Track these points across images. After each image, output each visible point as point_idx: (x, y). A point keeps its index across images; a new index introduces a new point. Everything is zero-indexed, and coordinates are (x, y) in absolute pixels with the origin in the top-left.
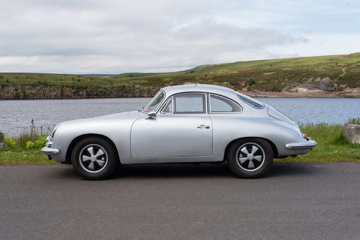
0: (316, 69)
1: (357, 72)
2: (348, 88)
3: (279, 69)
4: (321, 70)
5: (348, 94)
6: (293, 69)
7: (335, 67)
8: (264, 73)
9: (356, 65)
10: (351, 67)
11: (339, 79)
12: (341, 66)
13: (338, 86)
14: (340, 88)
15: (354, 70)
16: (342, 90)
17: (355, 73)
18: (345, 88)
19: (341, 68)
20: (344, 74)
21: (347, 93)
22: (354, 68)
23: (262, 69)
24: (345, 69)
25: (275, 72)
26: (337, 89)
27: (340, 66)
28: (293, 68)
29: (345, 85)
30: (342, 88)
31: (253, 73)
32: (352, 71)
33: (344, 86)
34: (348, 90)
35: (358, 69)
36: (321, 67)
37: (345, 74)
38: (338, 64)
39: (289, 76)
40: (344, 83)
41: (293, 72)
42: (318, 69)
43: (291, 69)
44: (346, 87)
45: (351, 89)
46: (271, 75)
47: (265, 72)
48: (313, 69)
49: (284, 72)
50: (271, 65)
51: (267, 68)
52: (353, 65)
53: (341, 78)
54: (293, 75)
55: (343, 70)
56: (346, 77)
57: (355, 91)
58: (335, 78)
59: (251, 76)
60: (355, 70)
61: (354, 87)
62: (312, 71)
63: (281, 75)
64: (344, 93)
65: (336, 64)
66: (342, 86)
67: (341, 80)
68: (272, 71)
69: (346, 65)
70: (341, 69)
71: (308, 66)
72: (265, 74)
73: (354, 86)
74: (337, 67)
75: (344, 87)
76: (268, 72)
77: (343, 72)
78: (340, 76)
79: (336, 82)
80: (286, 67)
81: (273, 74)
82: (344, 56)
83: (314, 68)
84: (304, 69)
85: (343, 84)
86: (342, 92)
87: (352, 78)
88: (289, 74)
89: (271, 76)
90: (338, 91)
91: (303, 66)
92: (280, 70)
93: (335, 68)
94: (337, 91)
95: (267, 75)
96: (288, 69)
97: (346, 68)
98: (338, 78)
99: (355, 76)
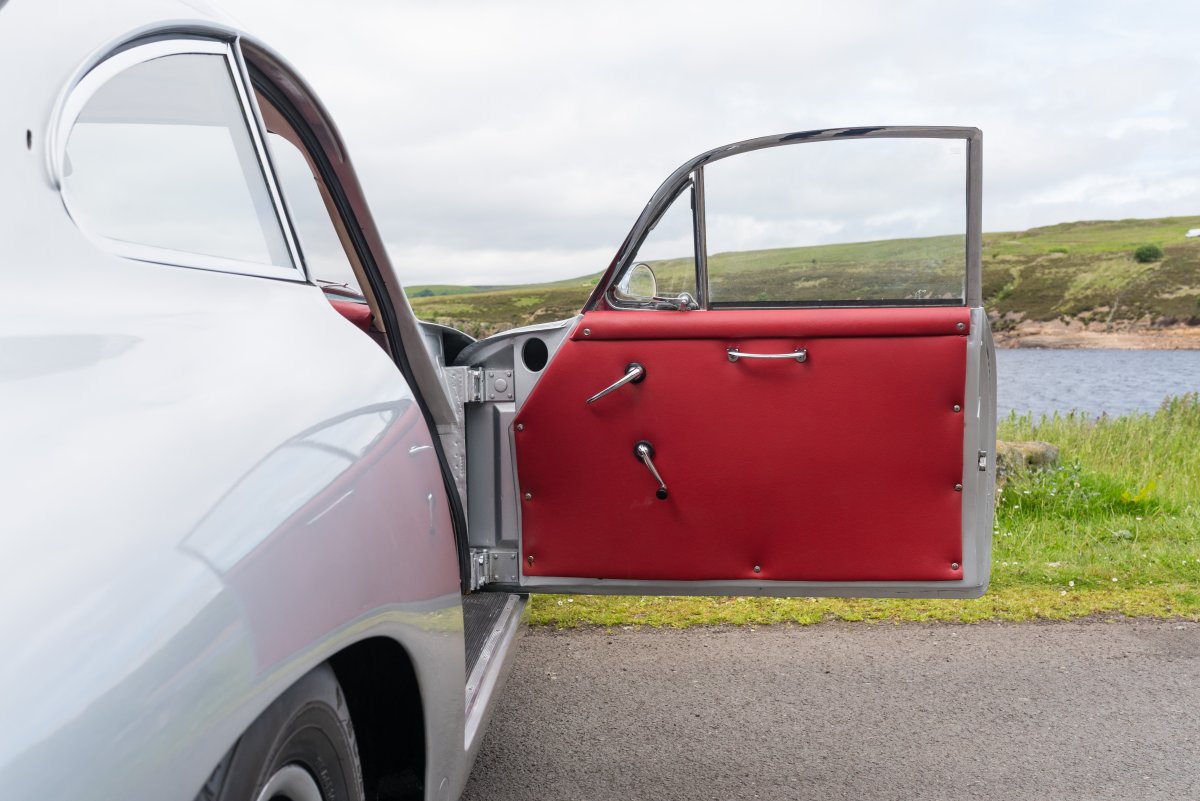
0: (939, 271)
1: (1052, 276)
2: (1029, 321)
3: (837, 270)
4: (954, 273)
5: (1030, 339)
6: (877, 270)
7: (990, 263)
8: (796, 283)
9: (1049, 257)
10: (1034, 264)
11: (1004, 298)
12: (1008, 262)
13: (1002, 317)
14: (1005, 322)
15: (1043, 274)
16: (1013, 328)
17: (1047, 279)
18: (1021, 322)
19: (1007, 266)
20: (1017, 282)
21: (1026, 335)
22: (1043, 267)
23: (791, 271)
24: (1022, 271)
25: (825, 279)
26: (998, 325)
27: (1003, 262)
28: (876, 267)
29: (1022, 314)
30: (1013, 321)
31: (765, 282)
32: (1039, 275)
33: (1017, 317)
34: (1028, 327)
35: (1054, 270)
36: (952, 266)
37: (1020, 285)
38: (1000, 257)
39: (866, 288)
40: (1016, 309)
41: (876, 278)
42: (944, 271)
43: (870, 270)
44: (1023, 320)
45: (1037, 324)
46: (814, 287)
47: (799, 279)
48: (930, 271)
49: (851, 277)
50: (814, 261)
51: (805, 268)
52: (1039, 260)
53: (1008, 295)
54: (876, 288)
55: (1015, 271)
56: (1022, 291)
57: (1050, 331)
58: (992, 296)
59: (761, 290)
60: (1047, 271)
61: (1046, 320)
62: (928, 274)
63: (844, 286)
64: (1018, 335)
65: (994, 256)
66: (1011, 315)
67: (1008, 300)
68: (819, 277)
69: (1022, 258)
70: (1008, 270)
71: (917, 262)
72: (800, 285)
73: (1045, 316)
74: (999, 263)
75: (1018, 320)
76: (807, 280)
77: (1014, 279)
78: (1005, 288)
79: (996, 306)
80: (855, 266)
81: (822, 285)
82: (1013, 236)
83: (935, 268)
84: (907, 269)
85: (1016, 312)
86: (1012, 333)
87: (1040, 294)
88: (864, 285)
89: (815, 290)
90: (1002, 329)
91: (903, 264)
92: (840, 275)
93: (992, 268)
94: (998, 331)
95: (803, 289)
96: (861, 269)
97: (1022, 267)
98: (1001, 295)
99: (1048, 288)
